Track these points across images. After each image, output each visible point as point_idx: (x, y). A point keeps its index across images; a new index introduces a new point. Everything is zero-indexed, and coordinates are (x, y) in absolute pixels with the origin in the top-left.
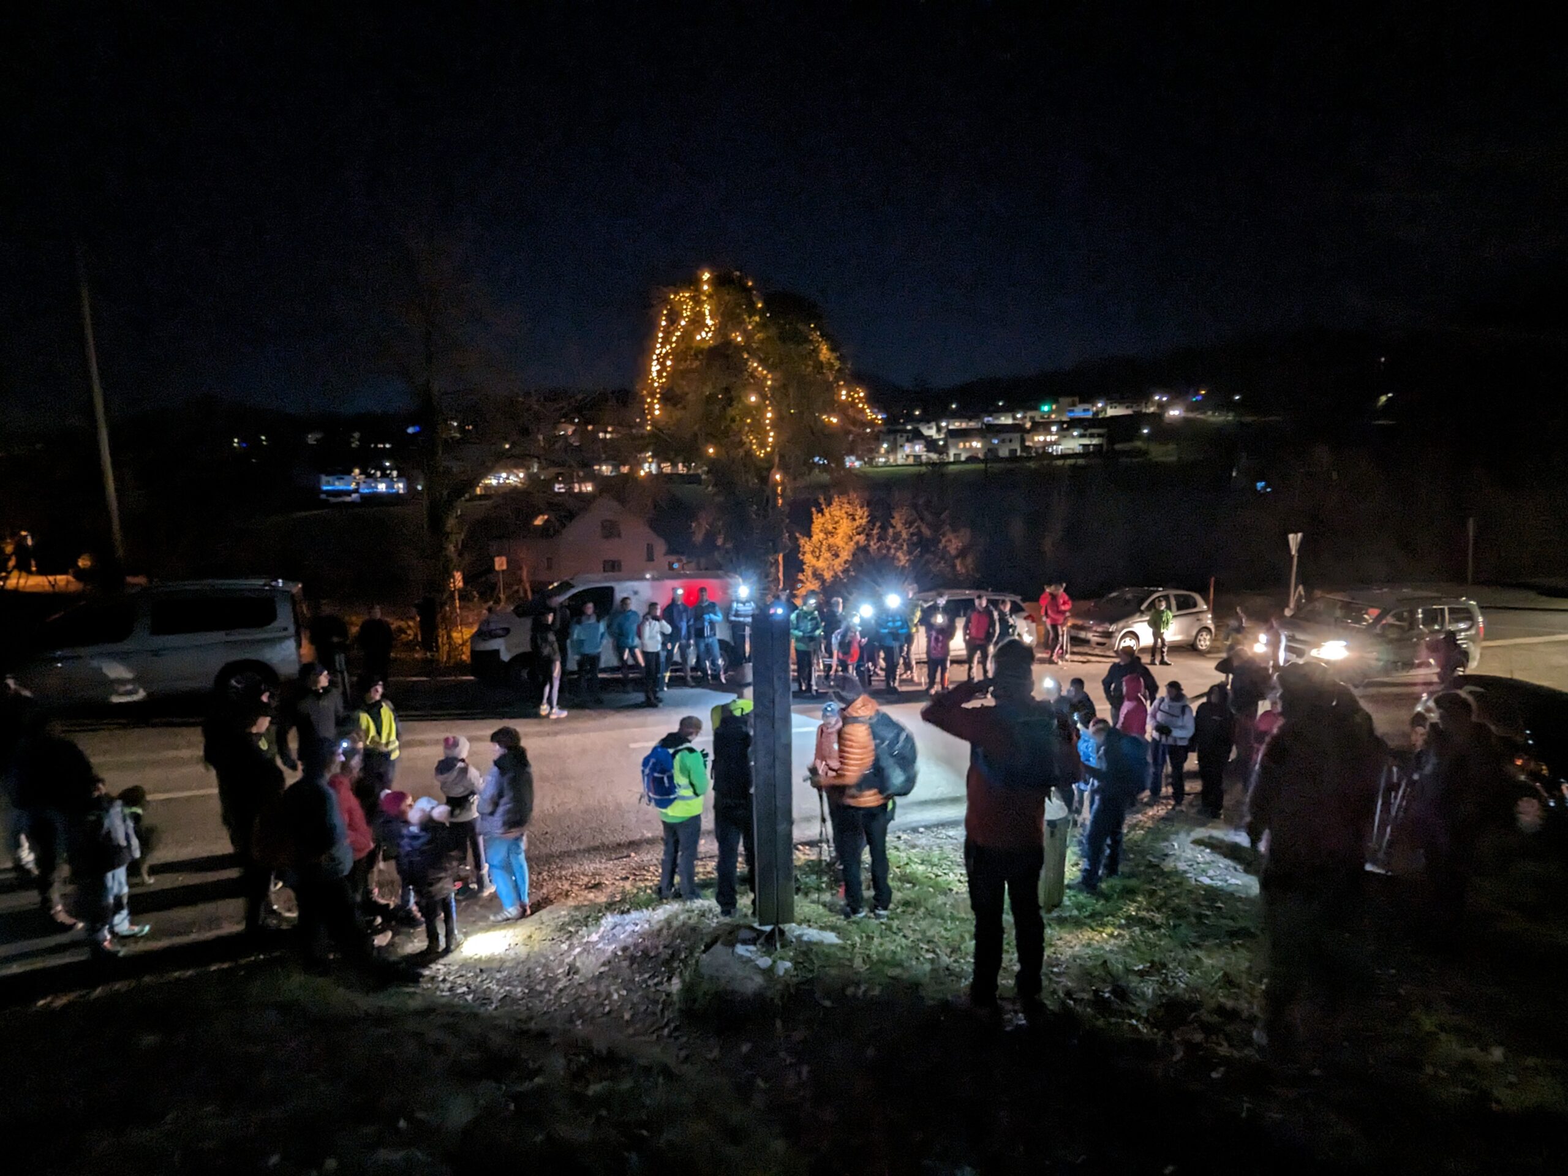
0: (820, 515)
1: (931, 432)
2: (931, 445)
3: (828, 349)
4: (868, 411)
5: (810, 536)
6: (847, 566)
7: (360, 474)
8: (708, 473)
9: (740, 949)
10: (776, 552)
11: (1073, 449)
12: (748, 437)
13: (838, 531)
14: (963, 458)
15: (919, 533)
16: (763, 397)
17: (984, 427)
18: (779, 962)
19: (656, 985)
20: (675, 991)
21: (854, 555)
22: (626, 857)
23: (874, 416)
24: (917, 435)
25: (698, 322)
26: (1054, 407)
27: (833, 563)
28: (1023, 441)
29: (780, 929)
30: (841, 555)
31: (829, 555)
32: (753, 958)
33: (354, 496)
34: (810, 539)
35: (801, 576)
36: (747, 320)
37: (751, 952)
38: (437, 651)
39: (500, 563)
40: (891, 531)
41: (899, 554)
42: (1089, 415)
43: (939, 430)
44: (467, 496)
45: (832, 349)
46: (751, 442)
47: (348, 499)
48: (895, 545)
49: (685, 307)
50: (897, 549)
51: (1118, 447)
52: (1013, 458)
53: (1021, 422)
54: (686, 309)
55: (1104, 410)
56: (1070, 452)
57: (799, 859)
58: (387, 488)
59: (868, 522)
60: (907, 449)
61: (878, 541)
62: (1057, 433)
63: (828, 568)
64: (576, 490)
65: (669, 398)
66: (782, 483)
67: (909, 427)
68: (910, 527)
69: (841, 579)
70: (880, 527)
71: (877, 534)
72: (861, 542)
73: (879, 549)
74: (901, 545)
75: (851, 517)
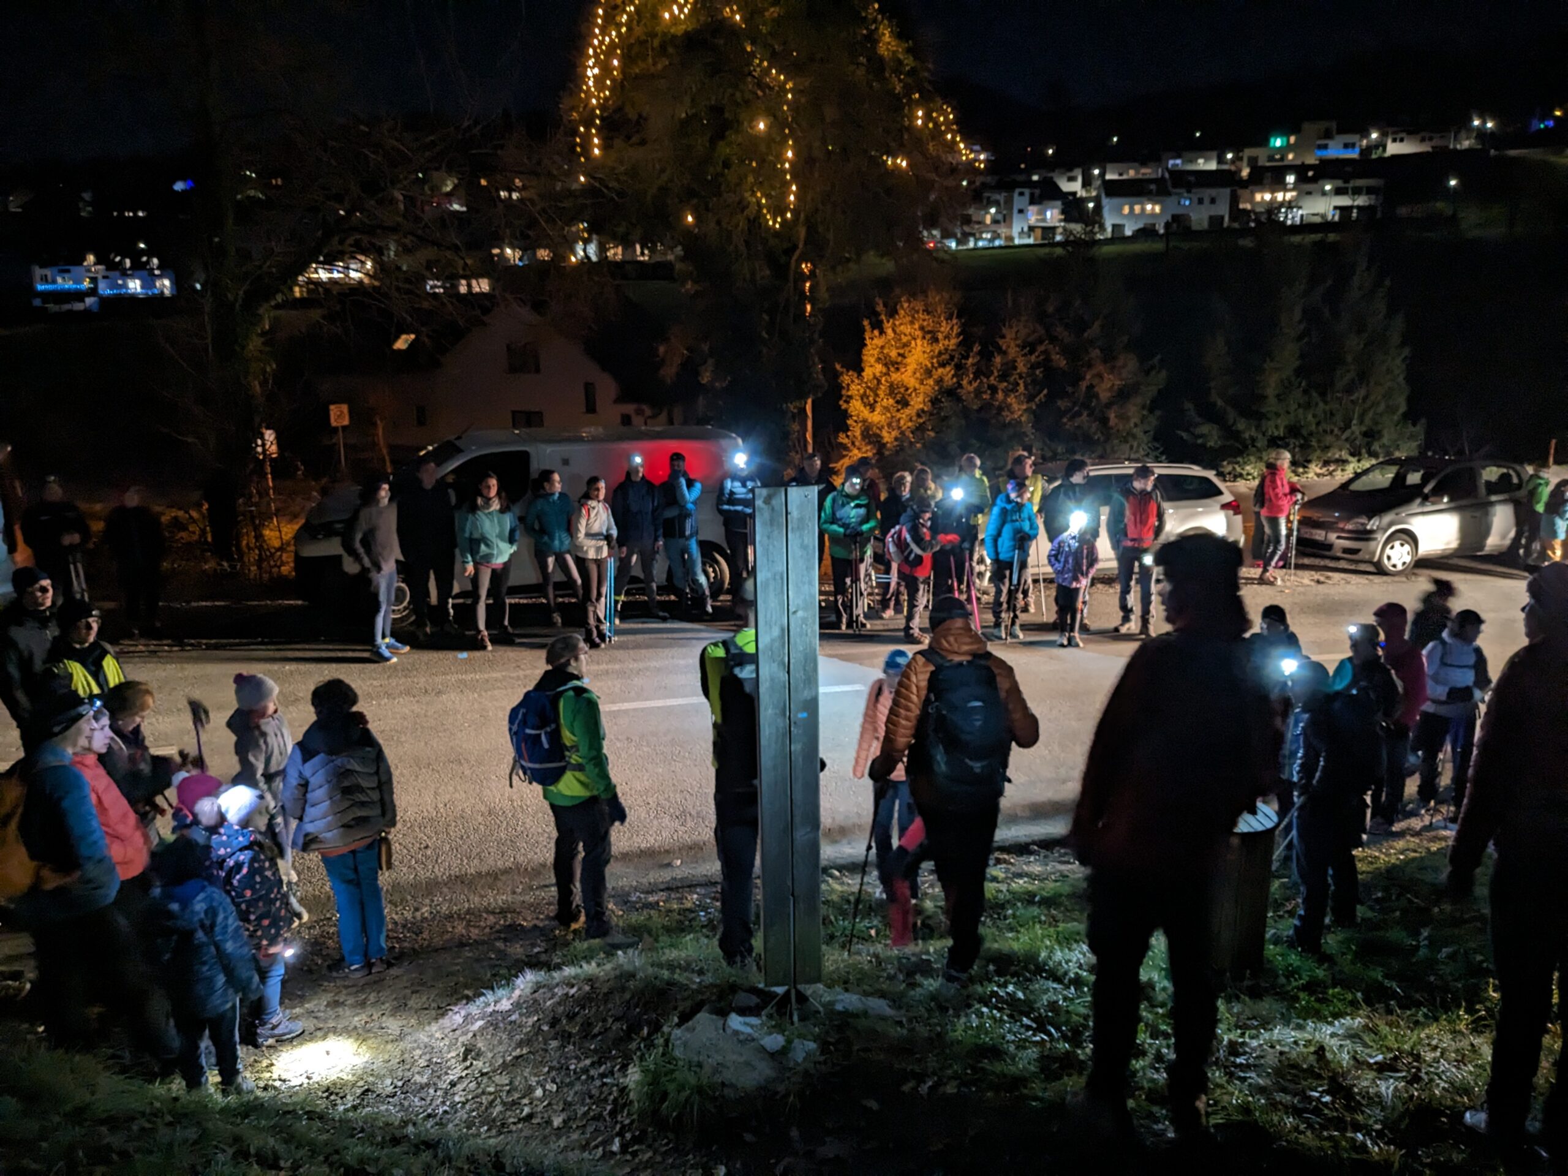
0: (876, 332)
1: (1074, 186)
2: (1072, 207)
3: (892, 34)
4: (962, 146)
5: (859, 370)
6: (922, 420)
7: (98, 263)
8: (682, 259)
9: (736, 1021)
10: (803, 397)
11: (1323, 216)
12: (753, 193)
13: (908, 360)
14: (1128, 232)
15: (1046, 363)
16: (777, 122)
17: (1167, 176)
18: (796, 1041)
19: (603, 1076)
20: (632, 1086)
21: (934, 401)
23: (972, 156)
24: (1047, 193)
26: (1292, 139)
27: (899, 415)
28: (1234, 200)
29: (798, 993)
30: (912, 402)
31: (891, 401)
32: (756, 1035)
33: (90, 301)
34: (859, 375)
35: (842, 439)
37: (752, 1026)
39: (339, 415)
40: (998, 360)
41: (1011, 399)
42: (1354, 154)
43: (1087, 183)
44: (279, 298)
45: (900, 35)
46: (759, 203)
47: (79, 306)
48: (1004, 384)
50: (1007, 393)
51: (1401, 211)
52: (1216, 231)
53: (1233, 168)
55: (1381, 145)
56: (1318, 220)
57: (833, 891)
58: (142, 287)
59: (960, 344)
60: (1031, 217)
61: (975, 378)
62: (1295, 187)
63: (889, 425)
64: (463, 289)
65: (616, 125)
67: (1035, 178)
68: (1031, 352)
69: (910, 442)
70: (979, 353)
71: (973, 365)
72: (946, 379)
73: (978, 393)
74: (1016, 385)
75: (929, 336)
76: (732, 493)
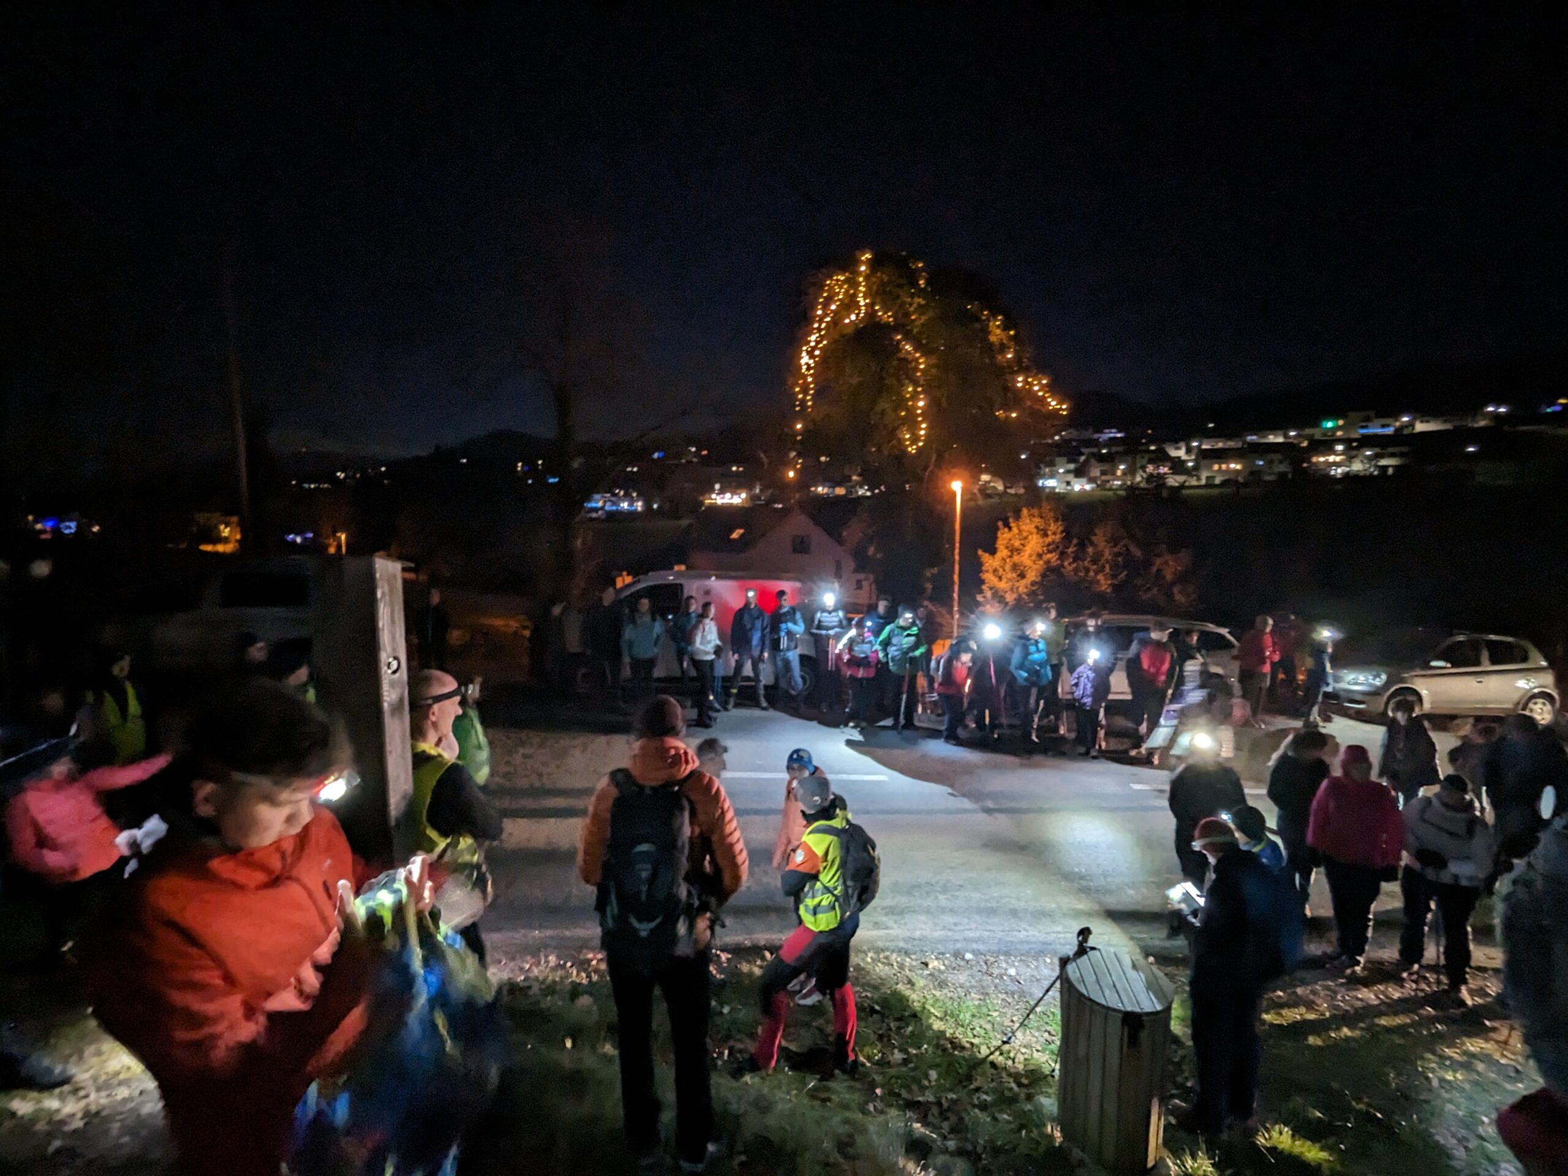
0: (1006, 530)
1: (1179, 453)
2: (1178, 466)
5: (994, 553)
6: (1034, 588)
7: (607, 493)
11: (1366, 472)
12: (901, 432)
13: (1026, 548)
14: (1217, 481)
15: (1126, 553)
17: (1245, 446)
21: (1044, 575)
23: (1058, 407)
24: (1161, 457)
25: (850, 304)
26: (1341, 422)
27: (1018, 584)
28: (1296, 462)
30: (1028, 576)
31: (1014, 575)
33: (601, 513)
34: (993, 557)
40: (1090, 550)
41: (1100, 577)
42: (1390, 431)
43: (1189, 451)
45: (1008, 327)
48: (1095, 567)
49: (837, 290)
50: (1097, 573)
51: (1428, 468)
52: (1284, 480)
53: (1295, 441)
55: (1411, 425)
58: (628, 506)
59: (1063, 539)
61: (1074, 561)
62: (1343, 453)
63: (1012, 590)
65: (822, 393)
67: (1153, 448)
68: (1115, 546)
70: (1077, 545)
71: (1073, 552)
72: (1052, 561)
73: (1076, 570)
74: (1103, 567)
75: (1042, 532)
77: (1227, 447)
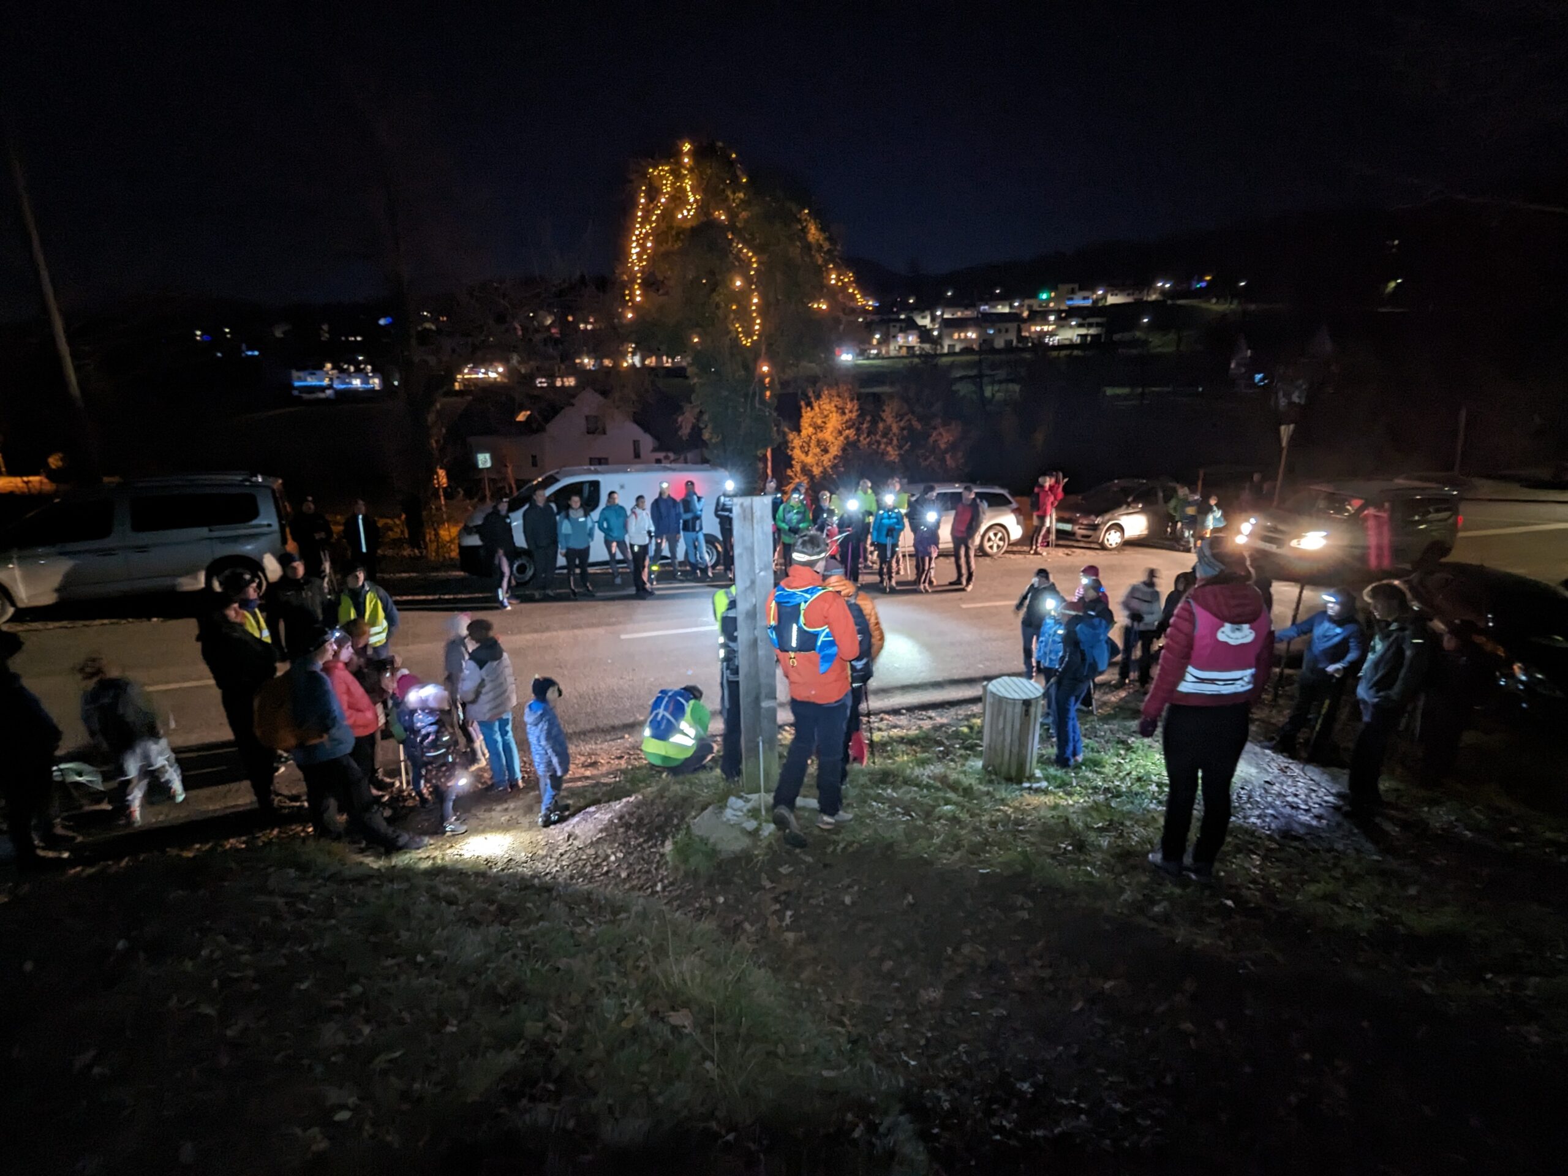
0: (809, 409)
1: (925, 321)
2: (924, 334)
3: (816, 228)
4: (858, 296)
5: (799, 431)
6: (836, 461)
7: (333, 369)
8: (691, 365)
9: (728, 815)
10: (765, 447)
11: (1071, 340)
12: (734, 325)
13: (827, 426)
14: (957, 349)
15: (910, 427)
16: (748, 280)
17: (980, 316)
18: (764, 825)
19: (651, 847)
20: (668, 853)
21: (844, 450)
22: (620, 738)
23: (865, 303)
24: (910, 325)
25: (680, 198)
26: (1053, 294)
27: (823, 458)
28: (1019, 330)
30: (831, 450)
31: (818, 450)
32: (740, 822)
33: (329, 392)
34: (799, 435)
35: (789, 472)
36: (731, 197)
37: (738, 817)
38: (426, 548)
39: (484, 460)
40: (881, 425)
41: (890, 448)
42: (1088, 303)
43: (933, 320)
44: (445, 389)
45: (822, 229)
46: (737, 330)
47: (322, 395)
48: (885, 440)
49: (664, 182)
50: (887, 444)
51: (1116, 337)
52: (1009, 348)
53: (1018, 311)
54: (666, 185)
55: (1104, 297)
56: (1067, 342)
58: (362, 383)
59: (859, 416)
60: (901, 340)
61: (868, 436)
62: (1055, 323)
63: (817, 464)
64: (559, 384)
65: (650, 284)
66: (769, 374)
67: (902, 317)
68: (901, 420)
69: (830, 475)
70: (870, 421)
71: (866, 428)
72: (851, 436)
73: (870, 444)
74: (891, 440)
75: (840, 411)
76: (724, 505)
77: (964, 316)
